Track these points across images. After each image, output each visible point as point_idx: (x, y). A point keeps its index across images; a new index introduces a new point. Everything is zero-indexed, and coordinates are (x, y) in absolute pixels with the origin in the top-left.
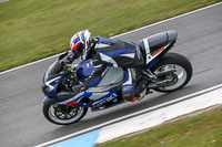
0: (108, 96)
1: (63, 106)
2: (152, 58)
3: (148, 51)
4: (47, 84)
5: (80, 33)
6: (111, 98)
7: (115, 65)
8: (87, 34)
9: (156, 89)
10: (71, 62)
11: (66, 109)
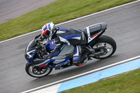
0: (65, 61)
1: (37, 67)
2: (91, 39)
3: (89, 35)
4: (28, 53)
5: (47, 24)
6: (66, 63)
7: (69, 44)
8: (52, 25)
9: (94, 57)
10: (42, 40)
11: (39, 69)
